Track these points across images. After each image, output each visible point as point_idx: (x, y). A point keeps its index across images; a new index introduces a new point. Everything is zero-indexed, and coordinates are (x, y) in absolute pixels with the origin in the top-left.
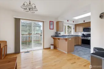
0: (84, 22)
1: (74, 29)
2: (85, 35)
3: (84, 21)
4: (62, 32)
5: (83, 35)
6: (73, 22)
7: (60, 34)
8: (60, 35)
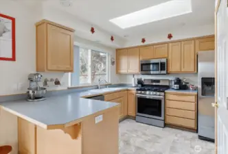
0: (142, 44)
1: (113, 63)
2: (146, 83)
3: (143, 41)
4: (70, 74)
5: (140, 82)
6: (112, 39)
7: (57, 83)
8: (59, 88)
